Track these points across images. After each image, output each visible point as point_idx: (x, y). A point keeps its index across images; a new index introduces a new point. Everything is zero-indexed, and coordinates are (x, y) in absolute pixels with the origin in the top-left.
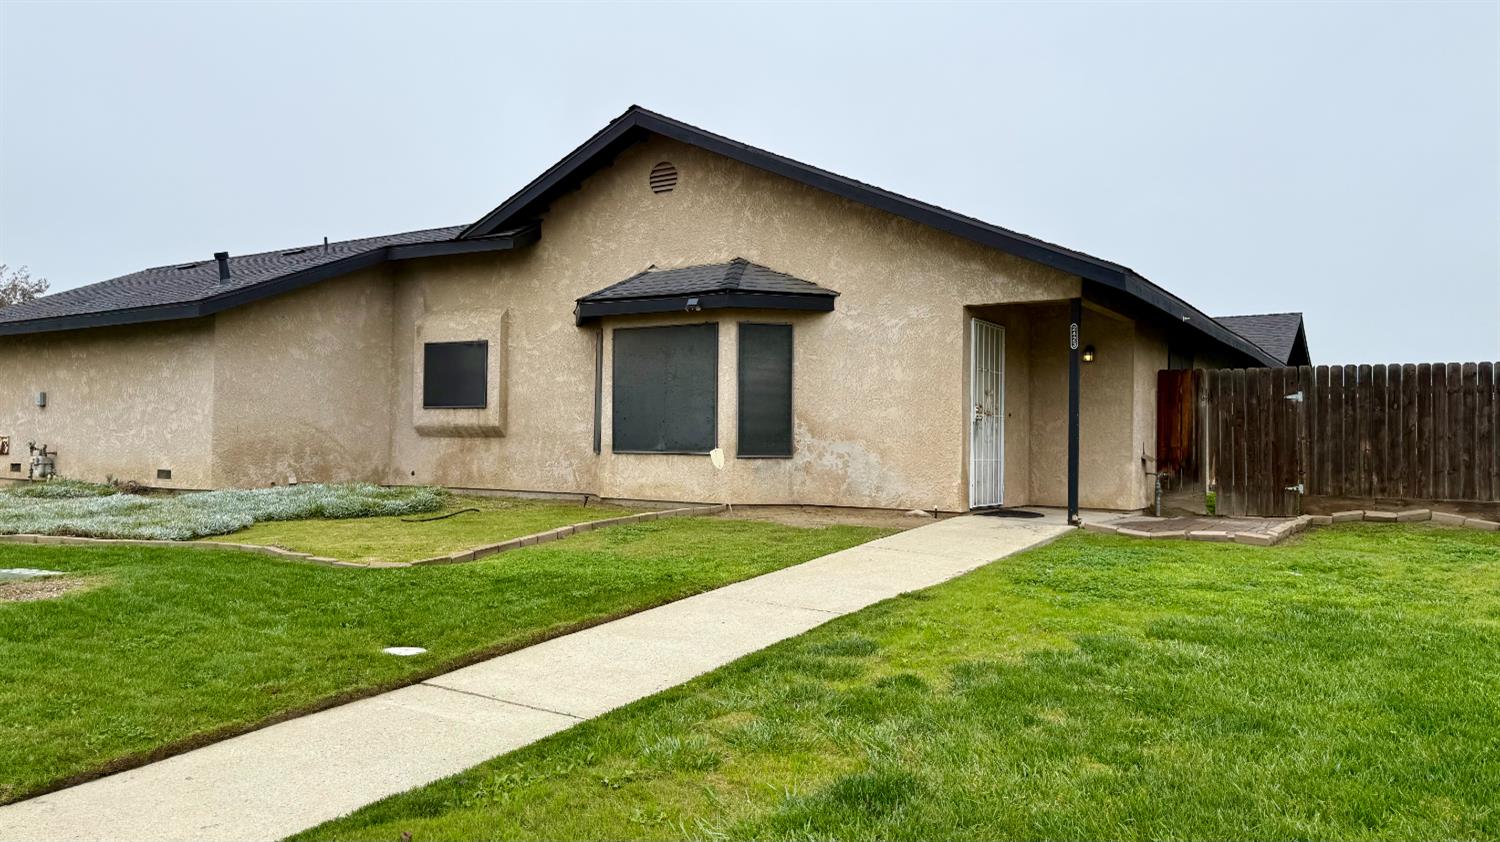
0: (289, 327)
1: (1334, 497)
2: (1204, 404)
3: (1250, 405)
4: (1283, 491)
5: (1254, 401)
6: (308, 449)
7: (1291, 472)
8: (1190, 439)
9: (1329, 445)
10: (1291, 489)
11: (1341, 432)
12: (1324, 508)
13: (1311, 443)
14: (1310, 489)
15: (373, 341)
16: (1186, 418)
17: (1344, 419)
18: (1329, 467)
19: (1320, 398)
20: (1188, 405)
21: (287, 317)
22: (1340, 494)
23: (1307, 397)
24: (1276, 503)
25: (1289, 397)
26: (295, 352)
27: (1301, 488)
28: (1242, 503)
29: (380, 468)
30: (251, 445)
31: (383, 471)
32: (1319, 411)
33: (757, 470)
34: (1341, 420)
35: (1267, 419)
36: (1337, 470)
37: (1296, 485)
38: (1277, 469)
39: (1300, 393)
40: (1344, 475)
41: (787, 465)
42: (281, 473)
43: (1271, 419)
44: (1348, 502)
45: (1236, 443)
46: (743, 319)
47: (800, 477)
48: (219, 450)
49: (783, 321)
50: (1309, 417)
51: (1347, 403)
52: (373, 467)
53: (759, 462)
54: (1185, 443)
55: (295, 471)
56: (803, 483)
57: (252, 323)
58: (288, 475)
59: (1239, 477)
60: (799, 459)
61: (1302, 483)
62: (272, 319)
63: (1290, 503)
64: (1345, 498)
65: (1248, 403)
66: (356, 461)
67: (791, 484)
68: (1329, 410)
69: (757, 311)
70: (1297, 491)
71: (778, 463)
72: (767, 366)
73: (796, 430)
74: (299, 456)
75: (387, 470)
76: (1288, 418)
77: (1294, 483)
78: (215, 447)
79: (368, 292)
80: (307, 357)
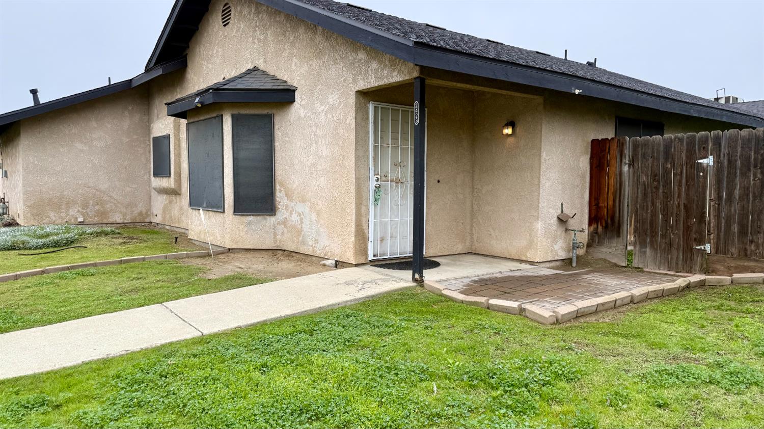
0: (73, 131)
1: (740, 257)
2: (626, 168)
3: (665, 169)
4: (692, 249)
5: (669, 166)
6: (91, 202)
7: (700, 232)
8: (614, 201)
9: (736, 207)
10: (698, 247)
11: (748, 195)
12: (729, 268)
13: (719, 205)
14: (717, 249)
15: (135, 137)
16: (612, 181)
17: (752, 183)
18: (735, 228)
19: (730, 162)
20: (614, 169)
21: (71, 125)
22: (745, 254)
23: (717, 162)
24: (685, 260)
25: (699, 161)
26: (79, 146)
27: (708, 248)
28: (655, 259)
29: (144, 211)
30: (50, 200)
31: (146, 213)
32: (729, 173)
33: (250, 223)
34: (749, 182)
35: (680, 182)
36: (743, 232)
37: (704, 244)
38: (687, 229)
39: (711, 158)
40: (750, 237)
41: (272, 220)
42: (73, 215)
43: (684, 181)
44: (752, 264)
45: (653, 204)
46: (236, 112)
47: (281, 228)
48: (29, 204)
49: (265, 111)
50: (719, 182)
51: (755, 166)
52: (139, 211)
53: (251, 218)
54: (611, 203)
55: (83, 214)
56: (283, 233)
57: (47, 129)
58: (77, 216)
59: (654, 235)
60: (281, 214)
61: (710, 243)
62: (61, 127)
63: (698, 260)
64: (749, 260)
65: (663, 167)
66: (126, 208)
67: (275, 234)
68: (738, 173)
69: (246, 104)
70: (705, 250)
71: (265, 219)
72: (254, 147)
73: (278, 194)
74: (85, 206)
75: (149, 213)
76: (699, 181)
77: (701, 242)
78: (25, 201)
79: (130, 108)
80: (88, 148)
